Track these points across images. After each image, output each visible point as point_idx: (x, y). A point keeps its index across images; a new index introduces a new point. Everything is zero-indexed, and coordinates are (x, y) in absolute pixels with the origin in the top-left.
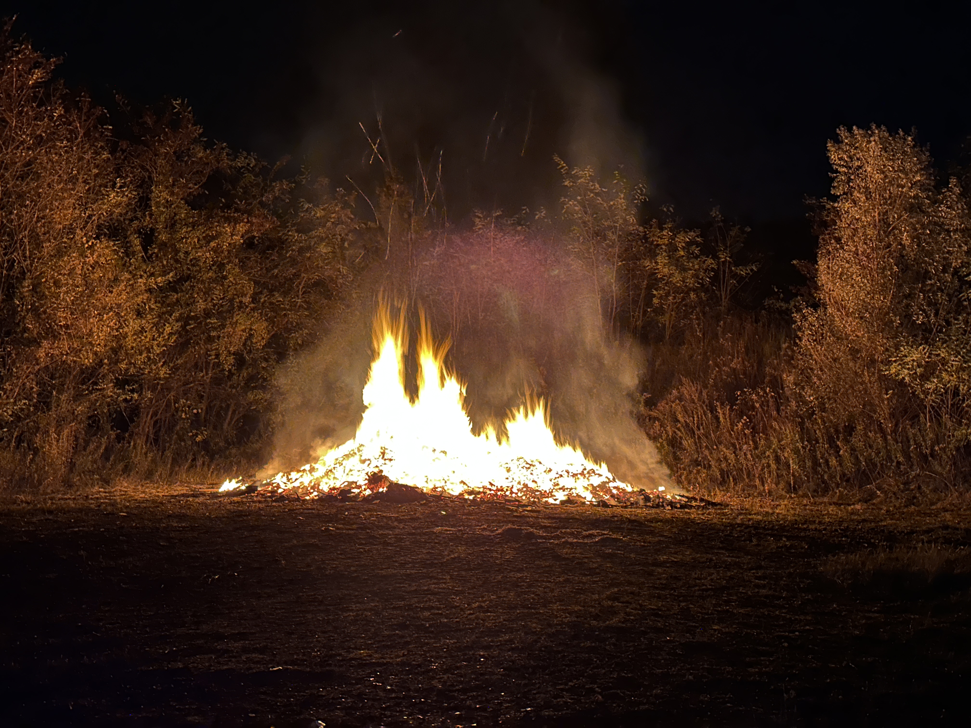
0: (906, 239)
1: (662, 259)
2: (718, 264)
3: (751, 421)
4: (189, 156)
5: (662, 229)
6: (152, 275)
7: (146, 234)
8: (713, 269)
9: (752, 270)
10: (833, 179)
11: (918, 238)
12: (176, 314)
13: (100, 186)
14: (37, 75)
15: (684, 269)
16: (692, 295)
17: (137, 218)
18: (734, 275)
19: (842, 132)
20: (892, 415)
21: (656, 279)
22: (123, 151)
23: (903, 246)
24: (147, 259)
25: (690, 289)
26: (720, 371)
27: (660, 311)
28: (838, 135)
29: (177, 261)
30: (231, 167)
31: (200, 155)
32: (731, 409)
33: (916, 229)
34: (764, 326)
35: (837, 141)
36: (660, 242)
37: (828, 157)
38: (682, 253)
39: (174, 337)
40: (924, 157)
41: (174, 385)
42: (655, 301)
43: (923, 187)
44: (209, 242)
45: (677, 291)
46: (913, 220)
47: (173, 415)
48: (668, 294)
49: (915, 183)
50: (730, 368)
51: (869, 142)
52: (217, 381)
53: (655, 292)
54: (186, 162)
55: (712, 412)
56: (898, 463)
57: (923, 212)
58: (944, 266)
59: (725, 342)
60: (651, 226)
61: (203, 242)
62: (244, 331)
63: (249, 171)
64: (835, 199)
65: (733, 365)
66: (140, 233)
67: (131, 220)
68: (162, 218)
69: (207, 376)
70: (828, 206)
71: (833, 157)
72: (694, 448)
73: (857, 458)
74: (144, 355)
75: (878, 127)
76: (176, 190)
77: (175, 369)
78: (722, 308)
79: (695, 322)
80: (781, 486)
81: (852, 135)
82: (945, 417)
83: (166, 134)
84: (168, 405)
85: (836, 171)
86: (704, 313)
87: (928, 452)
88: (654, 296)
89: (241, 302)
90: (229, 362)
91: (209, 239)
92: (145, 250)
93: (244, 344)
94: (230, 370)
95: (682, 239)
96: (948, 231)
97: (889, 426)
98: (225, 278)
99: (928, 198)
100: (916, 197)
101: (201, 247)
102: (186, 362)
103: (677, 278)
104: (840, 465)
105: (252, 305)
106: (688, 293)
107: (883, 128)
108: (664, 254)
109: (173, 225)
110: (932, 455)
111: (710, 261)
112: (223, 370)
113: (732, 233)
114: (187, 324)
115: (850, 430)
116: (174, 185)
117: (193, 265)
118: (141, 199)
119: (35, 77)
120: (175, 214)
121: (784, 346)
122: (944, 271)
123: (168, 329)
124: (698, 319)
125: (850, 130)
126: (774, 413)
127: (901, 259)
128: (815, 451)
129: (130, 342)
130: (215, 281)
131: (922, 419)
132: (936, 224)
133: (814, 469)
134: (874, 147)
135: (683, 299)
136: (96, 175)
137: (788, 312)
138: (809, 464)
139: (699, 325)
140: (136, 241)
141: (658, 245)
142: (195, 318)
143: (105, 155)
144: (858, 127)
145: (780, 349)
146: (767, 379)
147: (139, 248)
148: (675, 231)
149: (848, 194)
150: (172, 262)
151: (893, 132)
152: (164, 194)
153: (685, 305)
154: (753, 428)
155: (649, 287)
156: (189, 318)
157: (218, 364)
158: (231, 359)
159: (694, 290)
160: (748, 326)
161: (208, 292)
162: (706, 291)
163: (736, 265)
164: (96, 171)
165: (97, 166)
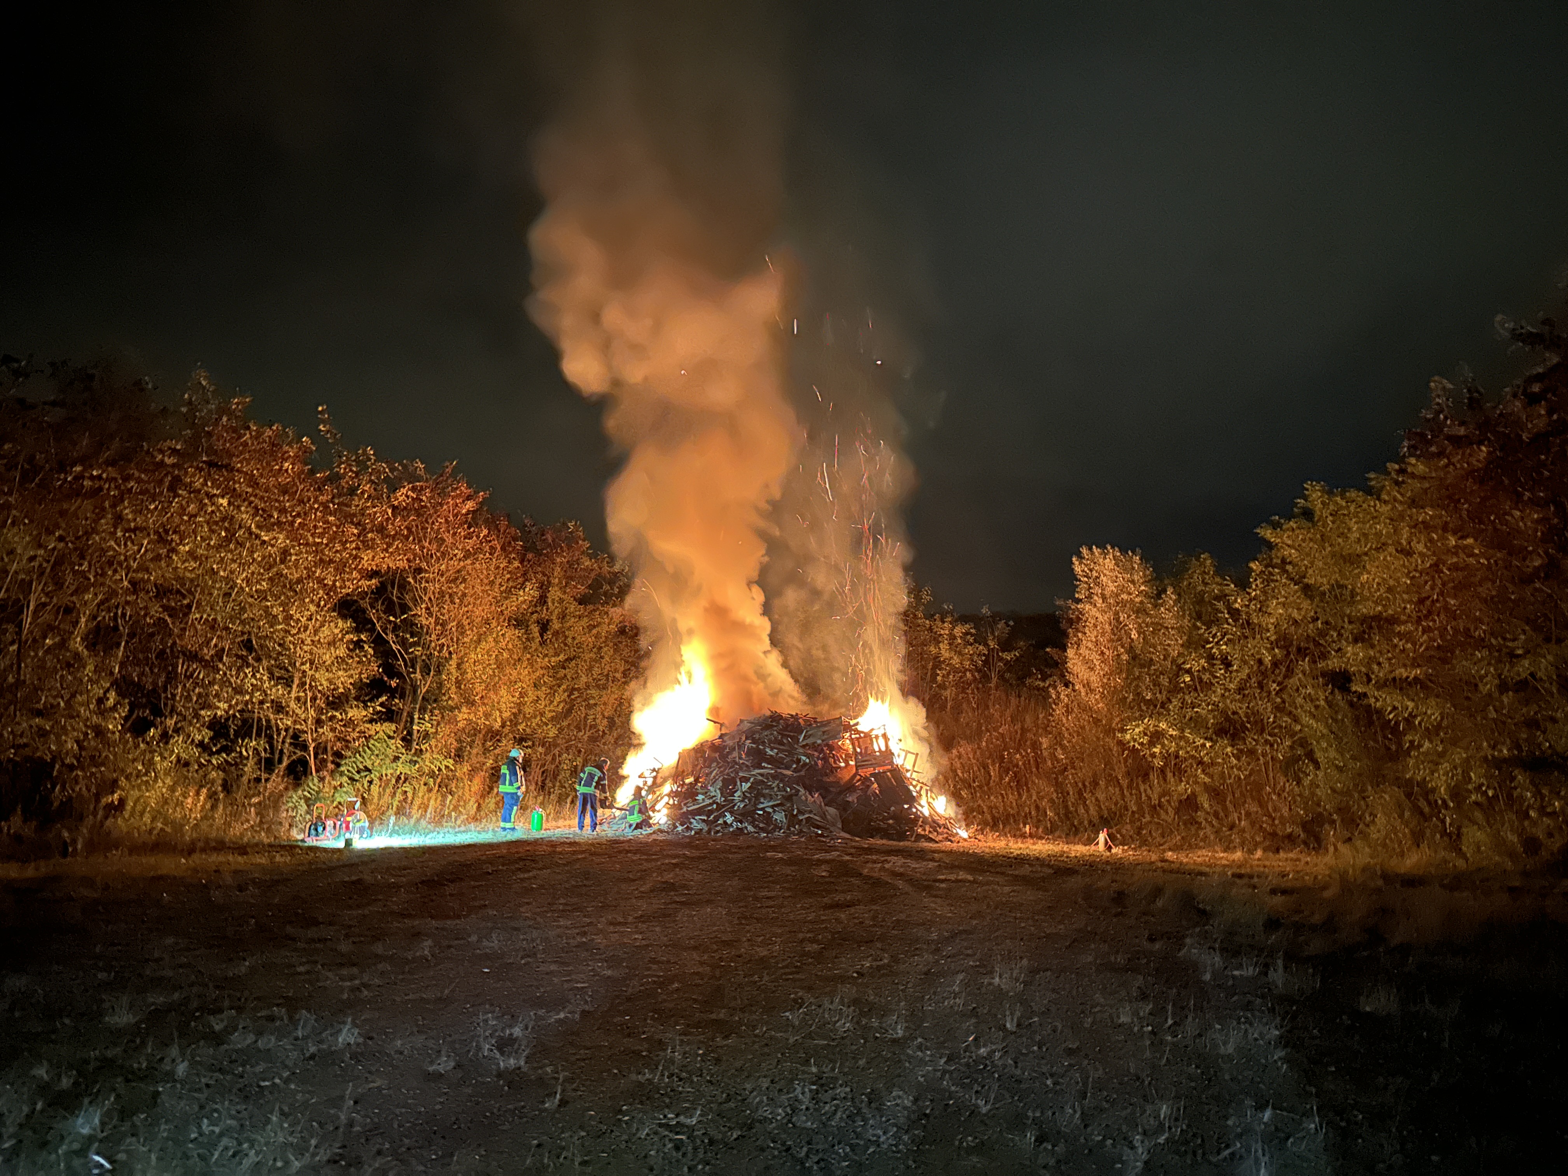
0: (1134, 635)
1: (944, 646)
2: (989, 651)
3: (1016, 776)
4: (578, 564)
5: (943, 622)
6: (546, 655)
7: (543, 624)
8: (984, 655)
9: (1015, 655)
10: (1077, 586)
11: (1144, 633)
12: (564, 687)
13: (512, 587)
14: (470, 505)
15: (960, 653)
16: (968, 674)
17: (536, 612)
18: (1001, 659)
19: (1084, 551)
20: (1128, 773)
21: (939, 661)
22: (529, 561)
23: (1132, 640)
24: (543, 643)
25: (967, 670)
26: (991, 735)
27: (942, 687)
28: (1080, 552)
29: (566, 645)
30: (609, 572)
31: (586, 564)
32: (1000, 767)
33: (1142, 627)
34: (1026, 699)
35: (1080, 557)
36: (942, 632)
37: (1073, 569)
38: (959, 641)
39: (562, 705)
40: (1148, 572)
41: (559, 741)
42: (939, 678)
43: (1146, 595)
44: (590, 631)
45: (956, 671)
46: (1140, 621)
47: (557, 766)
48: (949, 674)
49: (1142, 591)
50: (999, 733)
51: (1105, 558)
52: (593, 739)
53: (938, 672)
54: (576, 569)
55: (984, 768)
56: (1133, 812)
57: (1147, 614)
58: (1164, 656)
59: (994, 710)
60: (935, 620)
61: (586, 630)
62: (616, 699)
63: (624, 576)
64: (1079, 601)
65: (1001, 731)
66: (538, 622)
67: (532, 613)
68: (556, 612)
69: (585, 735)
70: (1073, 607)
71: (1078, 568)
72: (970, 796)
73: (1100, 807)
74: (538, 718)
75: (1113, 547)
76: (568, 590)
77: (561, 730)
78: (992, 685)
79: (971, 696)
80: (1040, 830)
81: (1092, 553)
82: (1169, 775)
83: (562, 548)
84: (554, 759)
85: (1080, 580)
86: (978, 689)
87: (1157, 802)
88: (938, 675)
89: (614, 677)
90: (603, 725)
91: (591, 627)
92: (542, 636)
93: (615, 710)
94: (604, 731)
95: (959, 630)
96: (1167, 628)
97: (1125, 783)
98: (602, 657)
99: (1150, 603)
100: (1141, 602)
101: (585, 634)
102: (569, 724)
103: (956, 660)
104: (1087, 812)
105: (623, 680)
106: (965, 673)
107: (1116, 549)
108: (946, 642)
109: (563, 617)
110: (1159, 806)
111: (981, 647)
112: (599, 730)
113: (999, 626)
114: (571, 694)
115: (1095, 784)
116: (566, 586)
117: (578, 648)
118: (541, 597)
119: (467, 506)
120: (566, 609)
121: (1041, 716)
122: (1165, 659)
123: (557, 699)
124: (973, 693)
125: (1090, 549)
126: (1034, 770)
127: (1131, 650)
128: (1067, 801)
129: (528, 710)
130: (595, 661)
131: (1151, 777)
132: (1158, 624)
133: (1066, 815)
134: (1109, 563)
135: (961, 677)
136: (508, 580)
137: (1045, 690)
138: (1062, 812)
139: (974, 698)
140: (535, 629)
141: (941, 635)
142: (578, 689)
143: (516, 564)
144: (1097, 547)
145: (1038, 718)
146: (1028, 743)
147: (538, 634)
148: (954, 623)
149: (1090, 597)
150: (562, 645)
151: (1124, 551)
152: (558, 593)
153: (963, 682)
154: (1018, 782)
155: (935, 667)
156: (573, 689)
157: (595, 726)
158: (605, 722)
159: (970, 671)
160: (1014, 701)
161: (590, 669)
162: (979, 671)
163: (1003, 651)
164: (509, 576)
165: (509, 572)
